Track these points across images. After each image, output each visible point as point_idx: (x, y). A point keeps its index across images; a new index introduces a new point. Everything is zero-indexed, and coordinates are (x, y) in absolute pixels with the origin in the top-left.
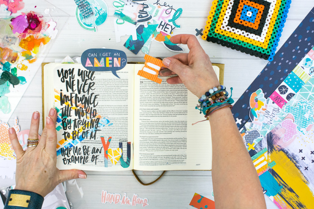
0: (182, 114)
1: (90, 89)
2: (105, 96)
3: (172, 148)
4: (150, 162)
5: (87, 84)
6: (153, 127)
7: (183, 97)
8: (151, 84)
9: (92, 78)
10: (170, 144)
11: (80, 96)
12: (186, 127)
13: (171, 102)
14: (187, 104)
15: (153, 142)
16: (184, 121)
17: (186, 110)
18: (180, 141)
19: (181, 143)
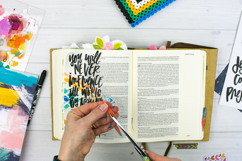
1: (95, 72)
2: (109, 78)
3: (166, 122)
4: (147, 135)
5: (93, 67)
6: (150, 104)
7: (175, 78)
8: (148, 68)
9: (98, 62)
10: (164, 118)
11: (86, 78)
12: (178, 104)
13: (165, 82)
14: (178, 84)
15: (149, 118)
16: (176, 99)
17: (178, 89)
18: (173, 116)
19: (173, 117)
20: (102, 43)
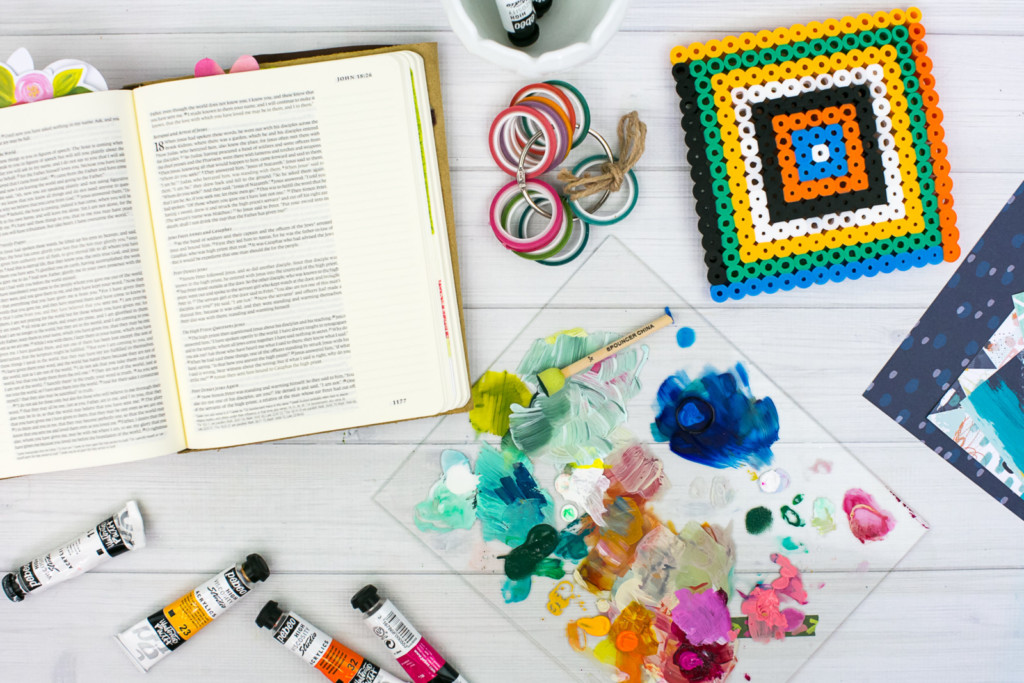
0: (315, 236)
2: (55, 210)
3: (298, 356)
4: (230, 414)
6: (222, 292)
7: (311, 177)
8: (192, 148)
10: (289, 343)
12: (336, 278)
13: (271, 197)
14: (327, 199)
15: (228, 346)
16: (327, 259)
17: (328, 220)
18: (324, 328)
19: (326, 334)
20: (9, 79)
